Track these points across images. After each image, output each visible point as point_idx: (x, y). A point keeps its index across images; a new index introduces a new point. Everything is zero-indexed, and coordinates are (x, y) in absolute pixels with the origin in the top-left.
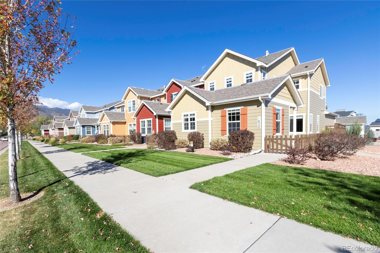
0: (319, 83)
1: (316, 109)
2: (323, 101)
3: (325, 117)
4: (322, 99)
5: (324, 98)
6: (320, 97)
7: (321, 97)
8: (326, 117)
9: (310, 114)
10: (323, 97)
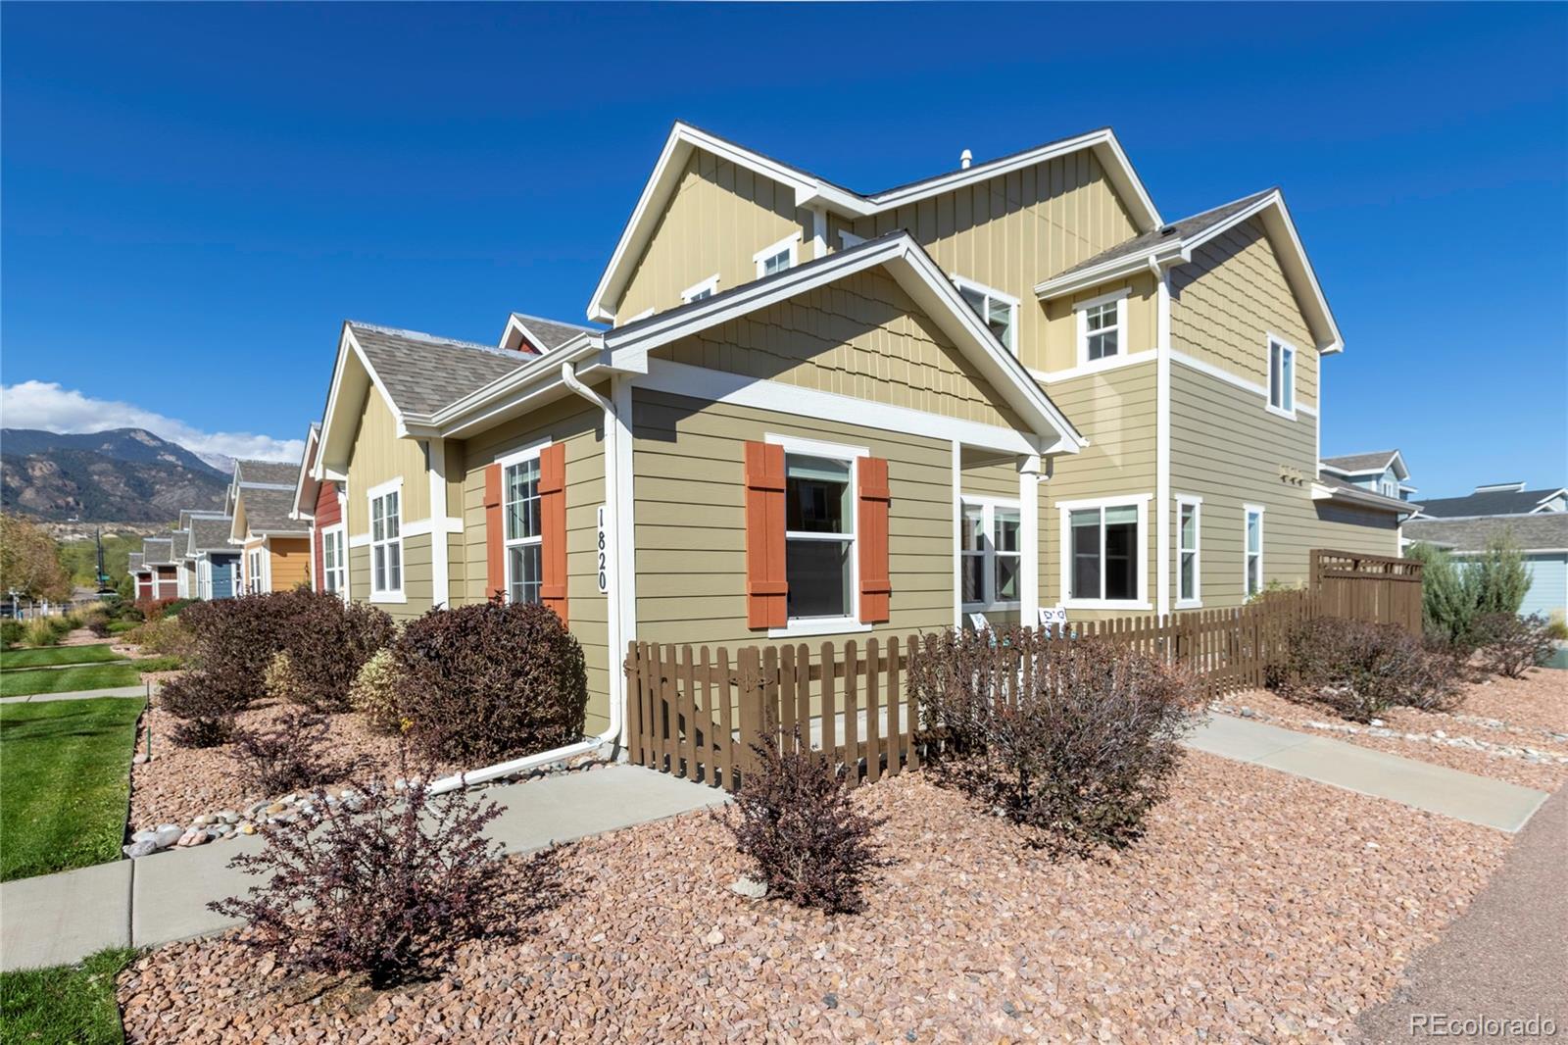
0: (1261, 325)
1: (1229, 468)
2: (1299, 427)
3: (1315, 515)
4: (1292, 415)
5: (1298, 412)
6: (1269, 407)
7: (1275, 401)
8: (1322, 518)
9: (1177, 496)
10: (1295, 404)
